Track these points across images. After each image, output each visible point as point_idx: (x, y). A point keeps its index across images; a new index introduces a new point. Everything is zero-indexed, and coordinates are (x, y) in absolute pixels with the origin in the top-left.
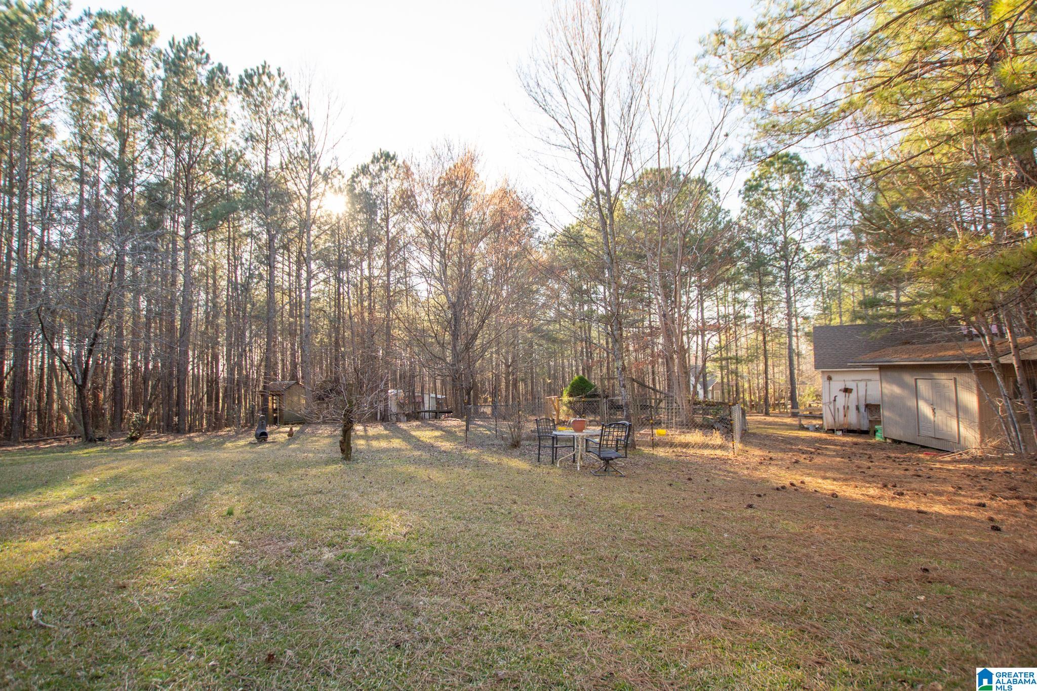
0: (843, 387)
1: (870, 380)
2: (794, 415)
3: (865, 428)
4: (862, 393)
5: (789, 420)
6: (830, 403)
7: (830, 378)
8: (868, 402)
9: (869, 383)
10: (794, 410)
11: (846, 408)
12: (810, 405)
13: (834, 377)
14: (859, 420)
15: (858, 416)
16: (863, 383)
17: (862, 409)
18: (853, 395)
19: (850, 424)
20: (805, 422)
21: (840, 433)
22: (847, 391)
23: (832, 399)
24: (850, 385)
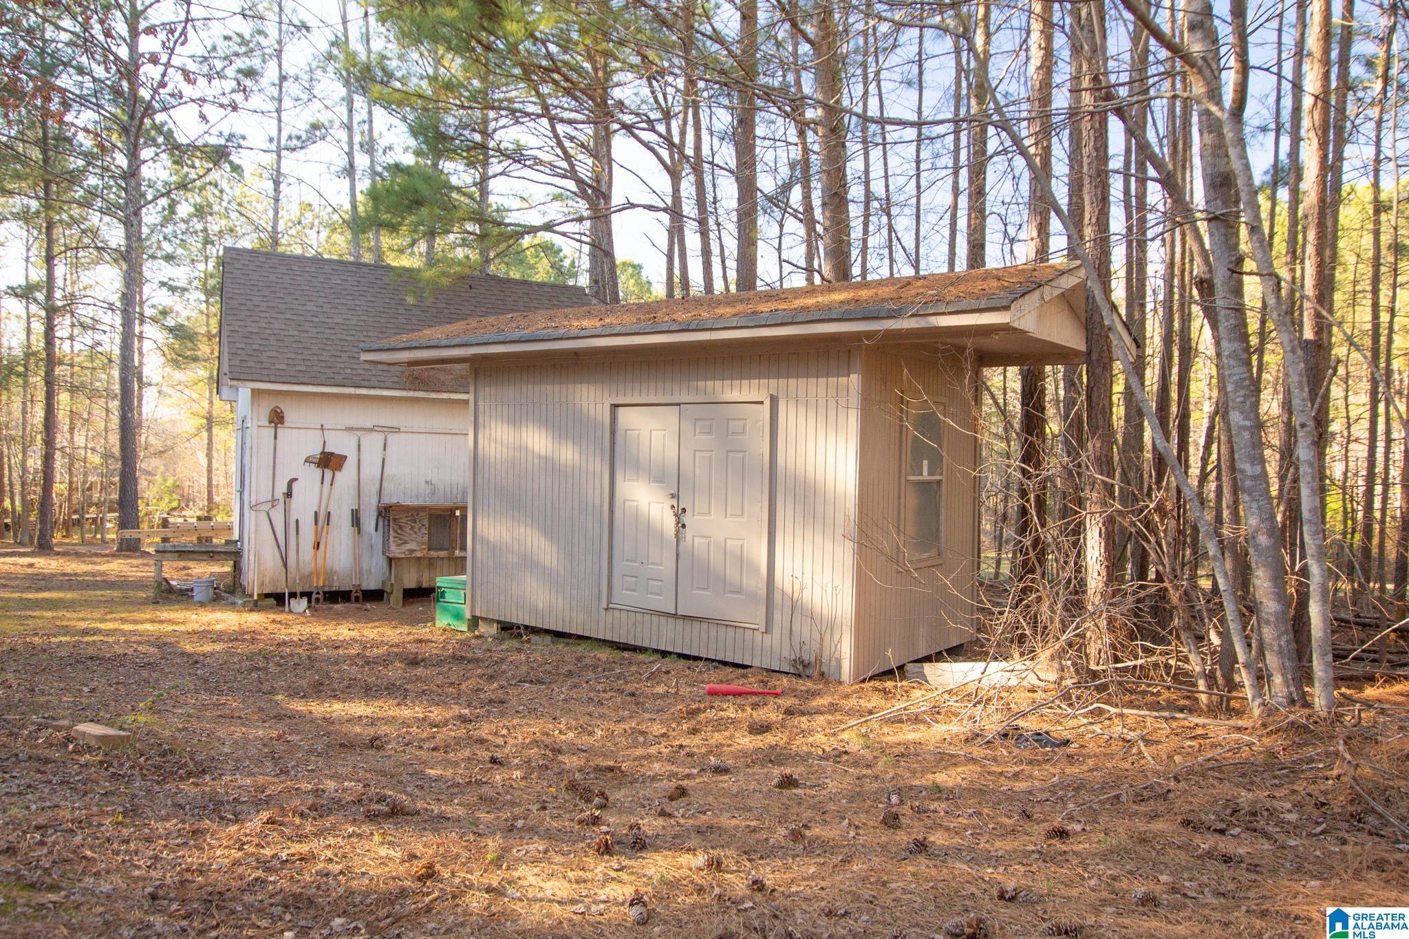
0: (316, 450)
1: (396, 430)
2: (129, 548)
3: (372, 584)
4: (371, 470)
5: (116, 567)
6: (274, 502)
7: (277, 418)
8: (387, 500)
9: (393, 439)
10: (129, 533)
11: (323, 520)
12: (165, 523)
13: (293, 415)
14: (357, 559)
15: (356, 546)
16: (374, 441)
17: (369, 521)
18: (346, 477)
19: (330, 574)
20: (173, 572)
21: (301, 605)
22: (329, 461)
23: (282, 488)
24: (340, 444)
